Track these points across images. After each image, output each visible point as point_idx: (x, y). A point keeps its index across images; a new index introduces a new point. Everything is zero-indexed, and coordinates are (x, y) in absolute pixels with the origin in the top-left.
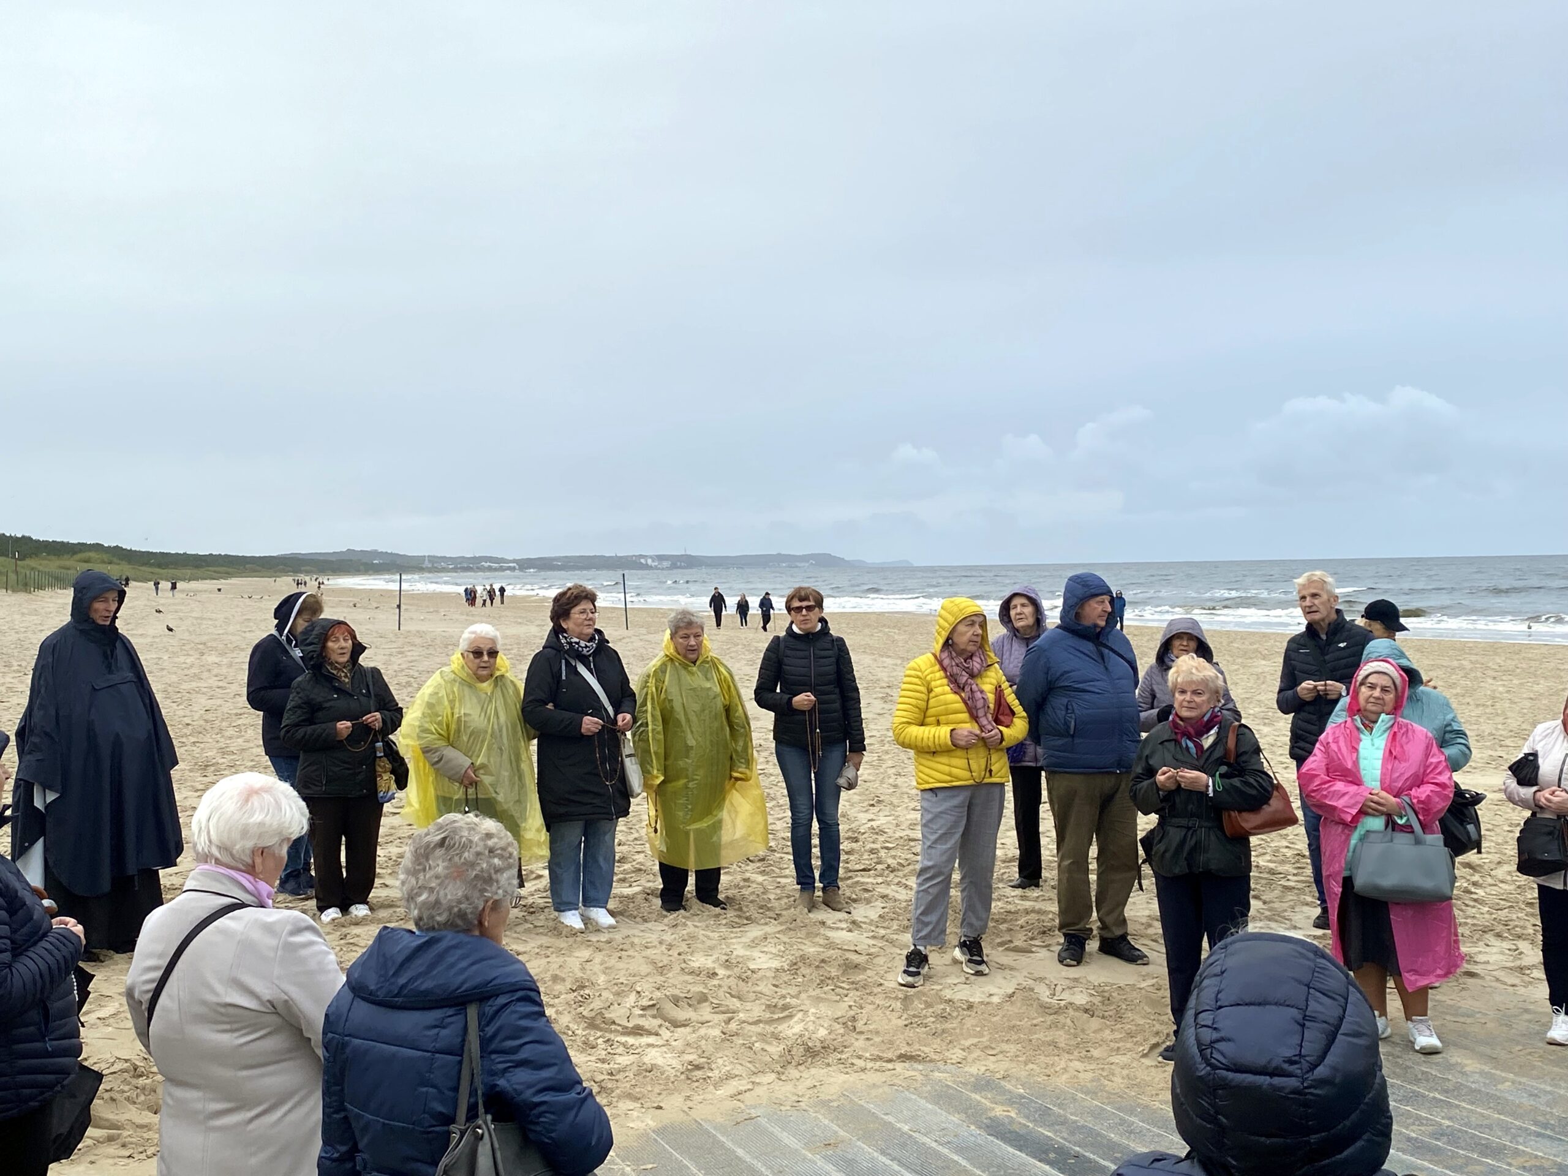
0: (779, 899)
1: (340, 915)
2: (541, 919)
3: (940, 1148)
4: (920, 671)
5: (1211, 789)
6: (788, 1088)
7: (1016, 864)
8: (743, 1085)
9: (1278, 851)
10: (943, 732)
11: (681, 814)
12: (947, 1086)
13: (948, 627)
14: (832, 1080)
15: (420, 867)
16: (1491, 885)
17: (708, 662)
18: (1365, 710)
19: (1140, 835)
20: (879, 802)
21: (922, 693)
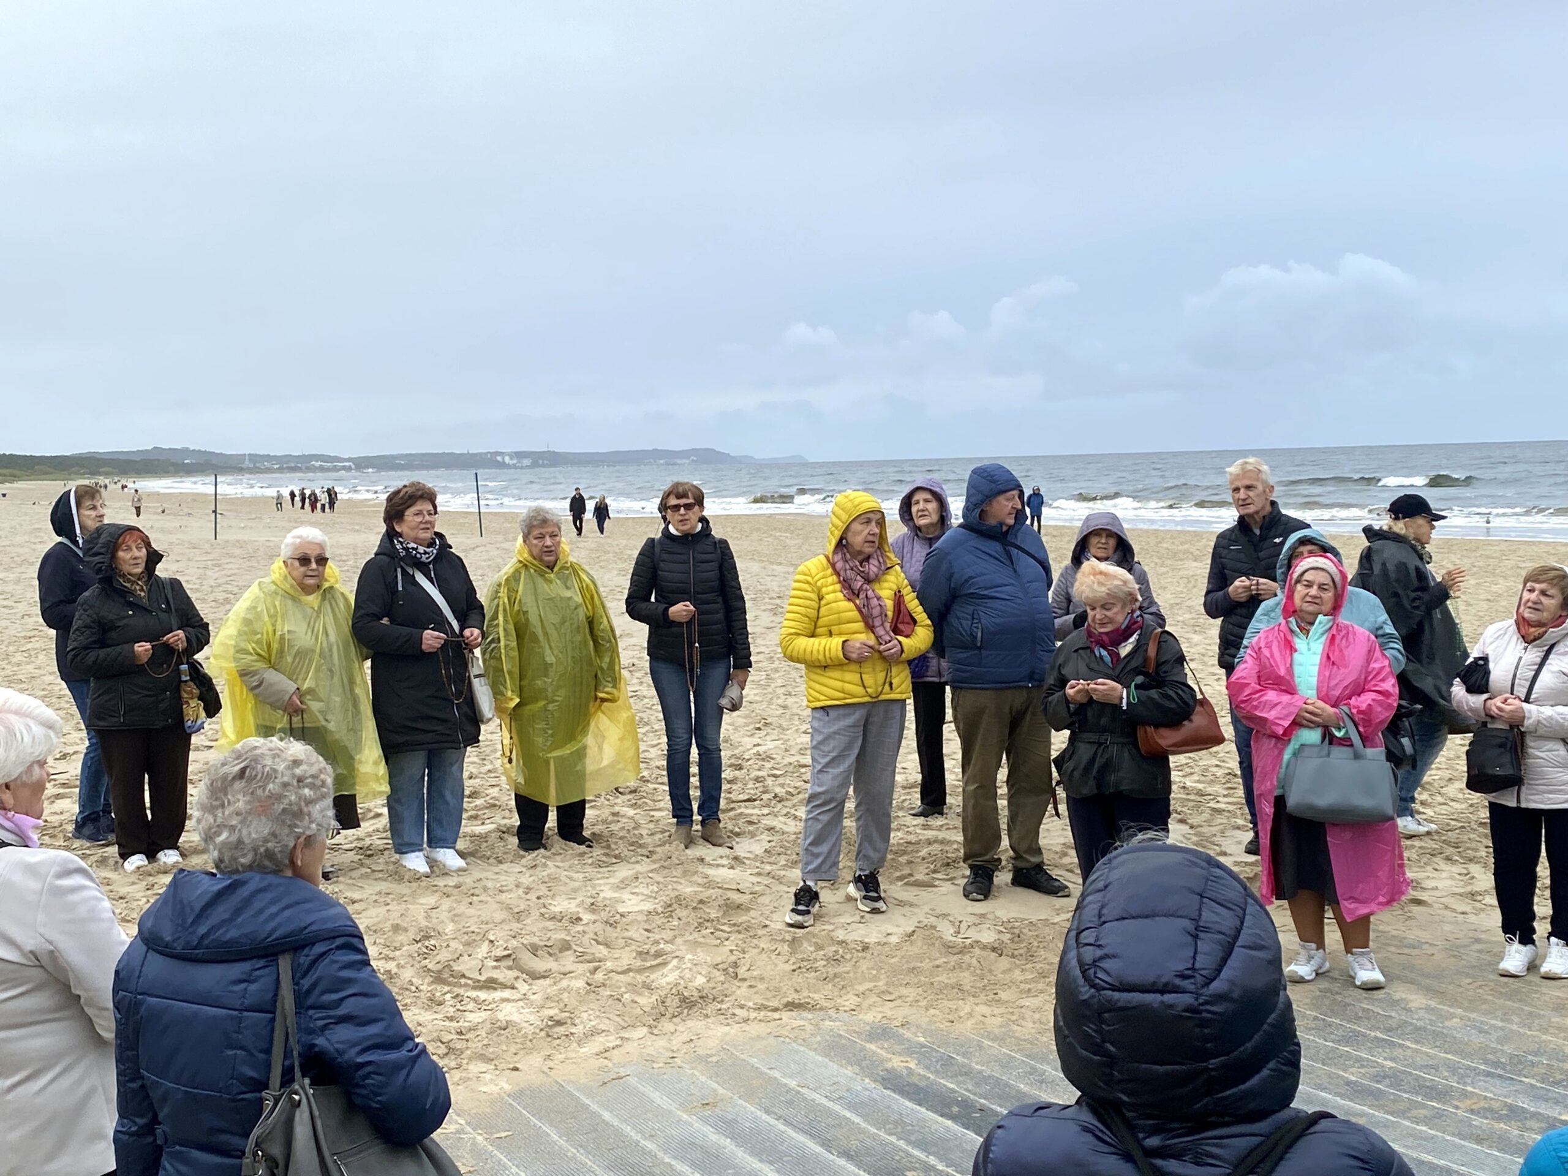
0: (652, 834)
1: (146, 862)
2: (379, 863)
3: (830, 1104)
4: (810, 575)
5: (1125, 701)
6: (661, 1043)
7: (918, 790)
8: (612, 1041)
9: (1207, 770)
10: (836, 643)
11: (540, 740)
12: (841, 1035)
13: (842, 526)
14: (710, 1032)
15: (217, 803)
16: (1440, 804)
17: (567, 569)
18: (1301, 611)
19: (1054, 754)
20: (766, 724)
21: (812, 600)
